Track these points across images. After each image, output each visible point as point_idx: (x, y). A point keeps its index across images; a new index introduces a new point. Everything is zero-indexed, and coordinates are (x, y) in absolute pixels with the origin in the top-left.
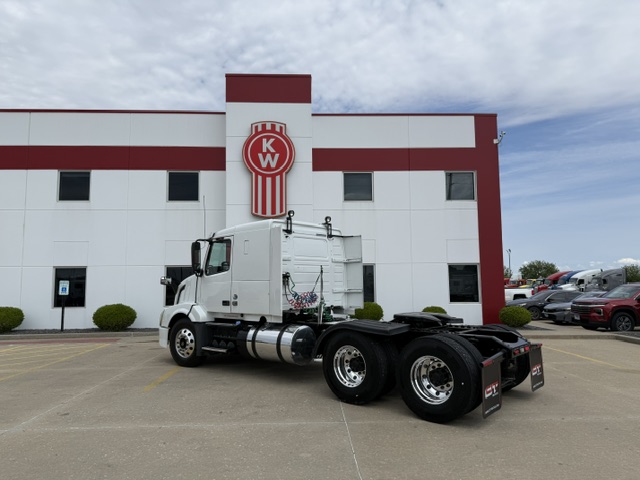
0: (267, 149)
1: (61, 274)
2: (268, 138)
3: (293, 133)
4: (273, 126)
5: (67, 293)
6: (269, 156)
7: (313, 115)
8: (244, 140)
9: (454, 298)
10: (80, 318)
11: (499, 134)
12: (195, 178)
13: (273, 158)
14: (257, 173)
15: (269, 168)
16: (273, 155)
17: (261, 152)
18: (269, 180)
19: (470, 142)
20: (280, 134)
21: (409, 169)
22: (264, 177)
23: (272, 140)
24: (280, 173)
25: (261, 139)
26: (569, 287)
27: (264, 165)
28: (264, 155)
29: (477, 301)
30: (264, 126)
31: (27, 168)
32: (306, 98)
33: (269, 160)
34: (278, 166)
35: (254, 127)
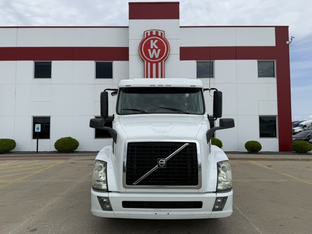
0: (153, 46)
1: (36, 120)
2: (154, 40)
3: (168, 36)
4: (157, 33)
5: (40, 131)
6: (154, 50)
7: (180, 27)
8: (140, 41)
9: (262, 135)
10: (47, 145)
12: (111, 65)
13: (157, 52)
14: (148, 61)
15: (154, 58)
16: (157, 50)
17: (150, 48)
18: (154, 65)
20: (161, 37)
21: (236, 59)
22: (152, 63)
23: (156, 41)
24: (161, 61)
25: (149, 40)
26: (297, 129)
27: (151, 56)
28: (152, 50)
30: (151, 33)
31: (16, 60)
32: (176, 16)
33: (154, 53)
34: (160, 57)
35: (146, 33)
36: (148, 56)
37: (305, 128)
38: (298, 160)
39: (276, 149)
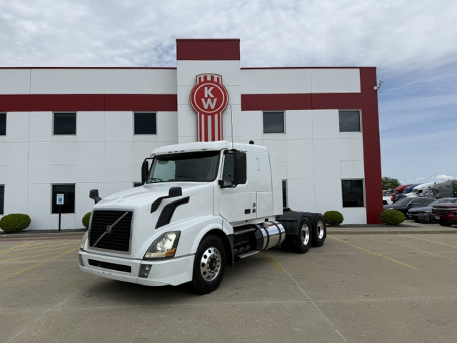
0: (208, 95)
1: (56, 189)
2: (209, 87)
3: (226, 83)
4: (212, 77)
5: (62, 203)
6: (209, 100)
7: (241, 69)
8: (190, 88)
9: (346, 204)
10: (72, 221)
11: (378, 82)
12: (154, 116)
13: (212, 102)
14: (201, 113)
15: (209, 109)
16: (212, 100)
17: (204, 97)
18: (210, 118)
19: (357, 89)
20: (218, 83)
21: (312, 109)
22: (206, 115)
23: (211, 88)
24: (218, 112)
25: (203, 88)
26: (411, 195)
27: (206, 107)
28: (206, 100)
29: (363, 206)
30: (205, 77)
31: (30, 111)
32: (236, 57)
33: (209, 104)
34: (216, 107)
35: (198, 78)
36: (202, 107)
37: (421, 194)
38: (384, 233)
39: (364, 221)
